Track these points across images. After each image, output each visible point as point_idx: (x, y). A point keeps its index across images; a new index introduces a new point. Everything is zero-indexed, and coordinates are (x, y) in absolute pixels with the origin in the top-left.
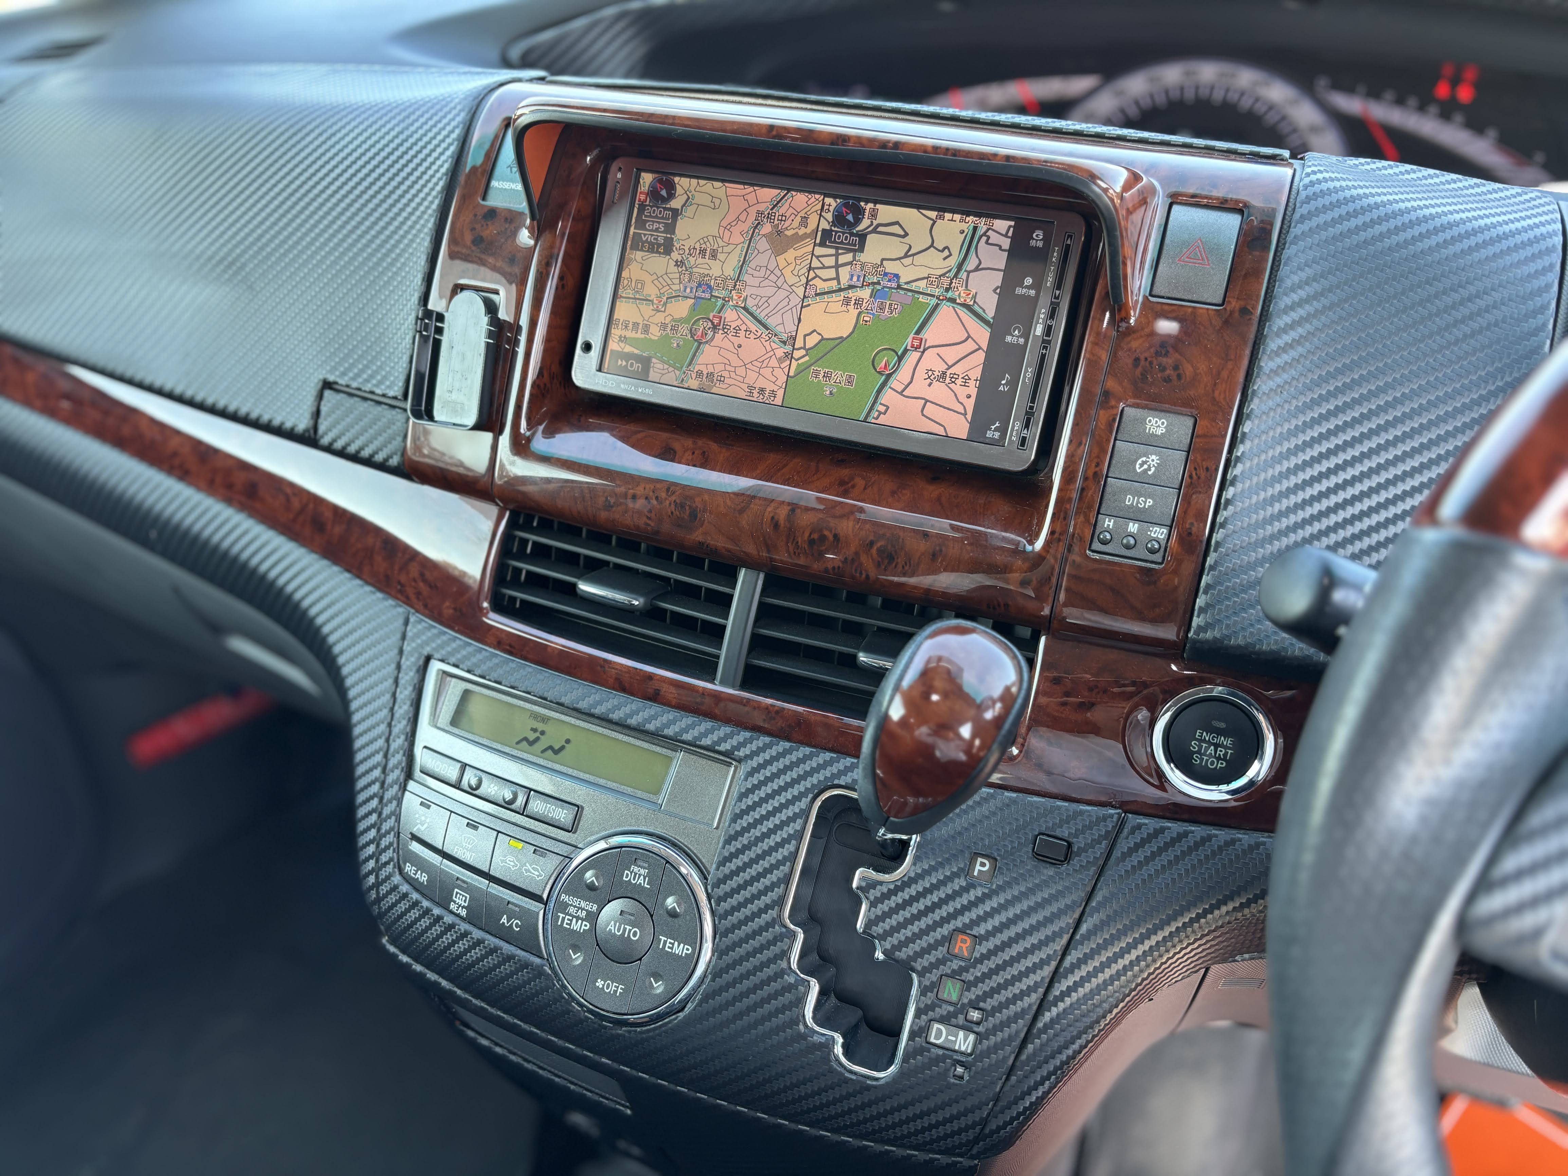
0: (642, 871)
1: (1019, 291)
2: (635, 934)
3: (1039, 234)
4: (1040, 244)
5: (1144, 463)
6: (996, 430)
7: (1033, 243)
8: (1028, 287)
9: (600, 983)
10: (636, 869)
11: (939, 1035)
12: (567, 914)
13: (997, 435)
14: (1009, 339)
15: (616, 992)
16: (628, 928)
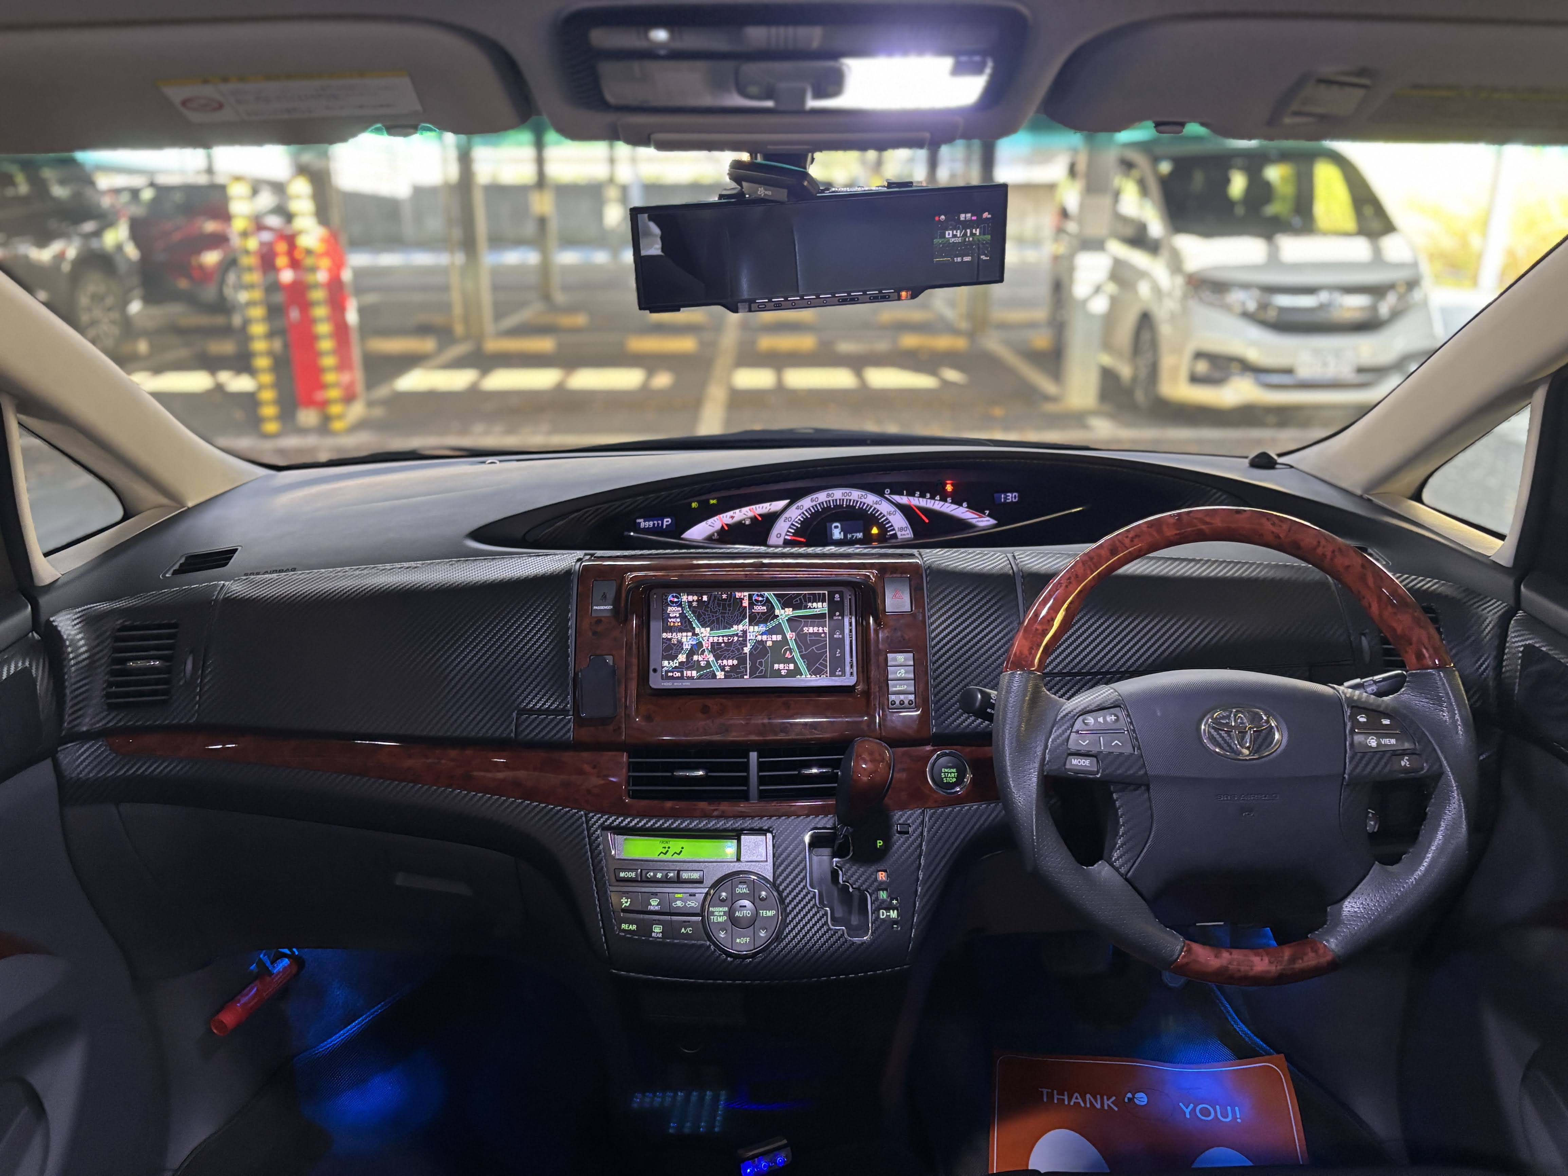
0: (744, 886)
1: (835, 618)
2: (749, 914)
3: (837, 596)
4: (839, 599)
5: (900, 673)
6: (839, 671)
7: (835, 599)
8: (838, 616)
9: (738, 941)
10: (741, 886)
11: (883, 914)
12: (715, 916)
13: (840, 673)
14: (835, 636)
15: (746, 942)
16: (745, 912)
